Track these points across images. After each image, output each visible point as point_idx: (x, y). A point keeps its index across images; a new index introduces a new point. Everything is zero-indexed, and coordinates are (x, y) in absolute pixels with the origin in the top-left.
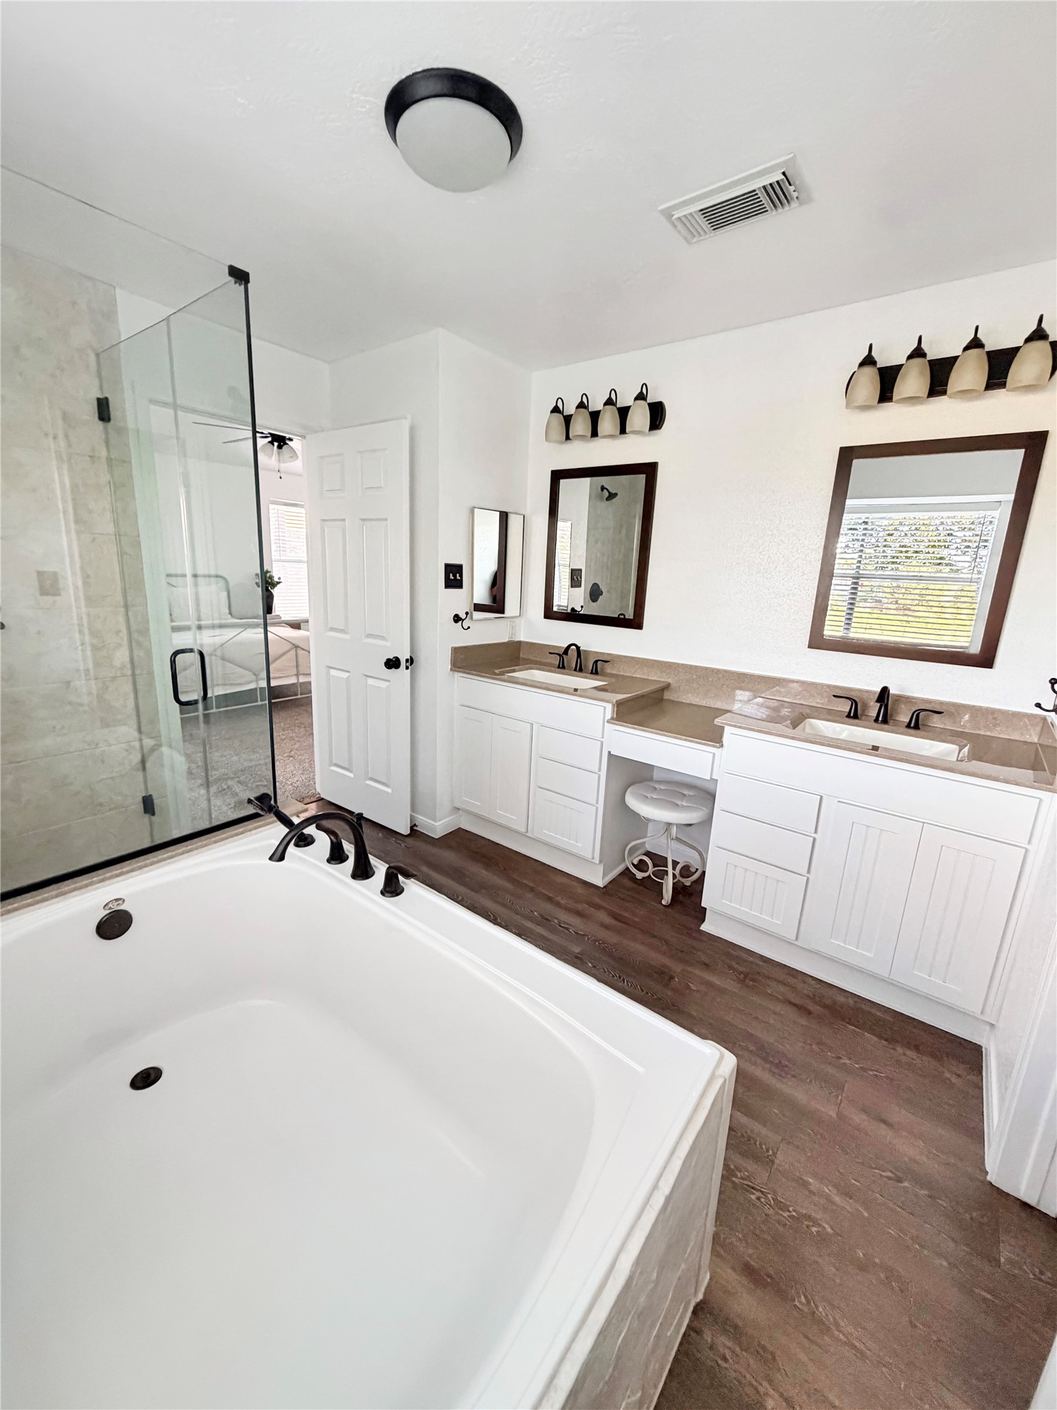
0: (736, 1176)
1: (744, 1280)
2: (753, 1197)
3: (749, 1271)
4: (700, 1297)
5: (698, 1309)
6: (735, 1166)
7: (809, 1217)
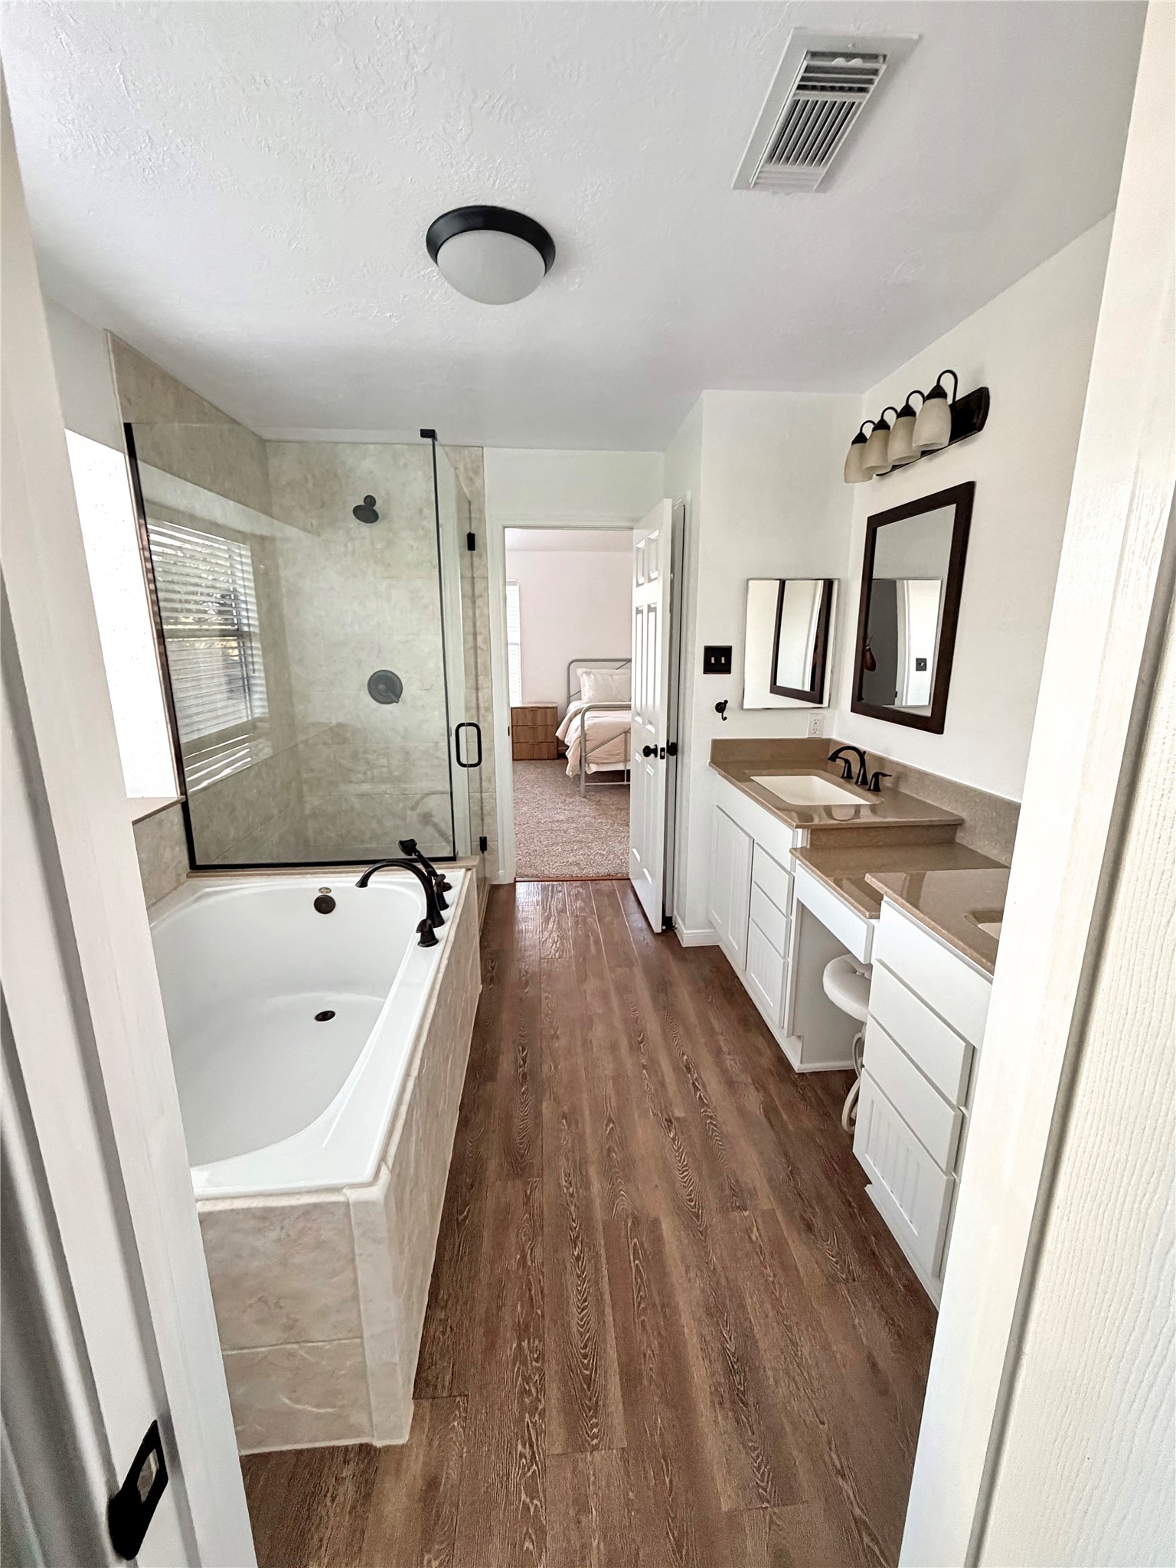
0: (532, 1415)
1: (420, 1484)
2: (520, 1447)
3: (432, 1484)
4: (378, 1443)
5: (365, 1450)
6: (544, 1410)
7: (542, 1532)
